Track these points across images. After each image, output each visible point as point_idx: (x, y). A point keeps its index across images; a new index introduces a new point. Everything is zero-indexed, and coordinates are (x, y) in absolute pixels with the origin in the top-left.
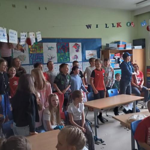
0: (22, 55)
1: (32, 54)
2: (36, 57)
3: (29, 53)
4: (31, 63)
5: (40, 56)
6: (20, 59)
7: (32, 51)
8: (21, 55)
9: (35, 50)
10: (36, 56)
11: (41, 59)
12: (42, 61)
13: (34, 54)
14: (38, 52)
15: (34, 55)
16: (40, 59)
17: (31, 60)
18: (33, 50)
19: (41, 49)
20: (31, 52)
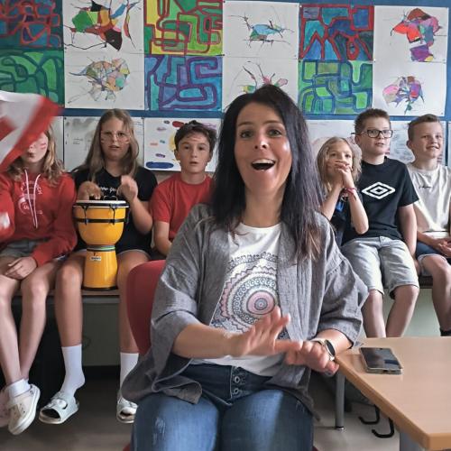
0: (108, 60)
1: (160, 58)
2: (184, 77)
3: (148, 55)
4: (155, 107)
5: (204, 71)
6: (99, 82)
7: (164, 43)
8: (103, 63)
9: (181, 37)
10: (184, 69)
11: (208, 90)
12: (210, 101)
13: (175, 60)
14: (195, 48)
15: (174, 67)
16: (201, 87)
17: (155, 89)
18: (170, 35)
19: (213, 35)
20: (157, 50)
